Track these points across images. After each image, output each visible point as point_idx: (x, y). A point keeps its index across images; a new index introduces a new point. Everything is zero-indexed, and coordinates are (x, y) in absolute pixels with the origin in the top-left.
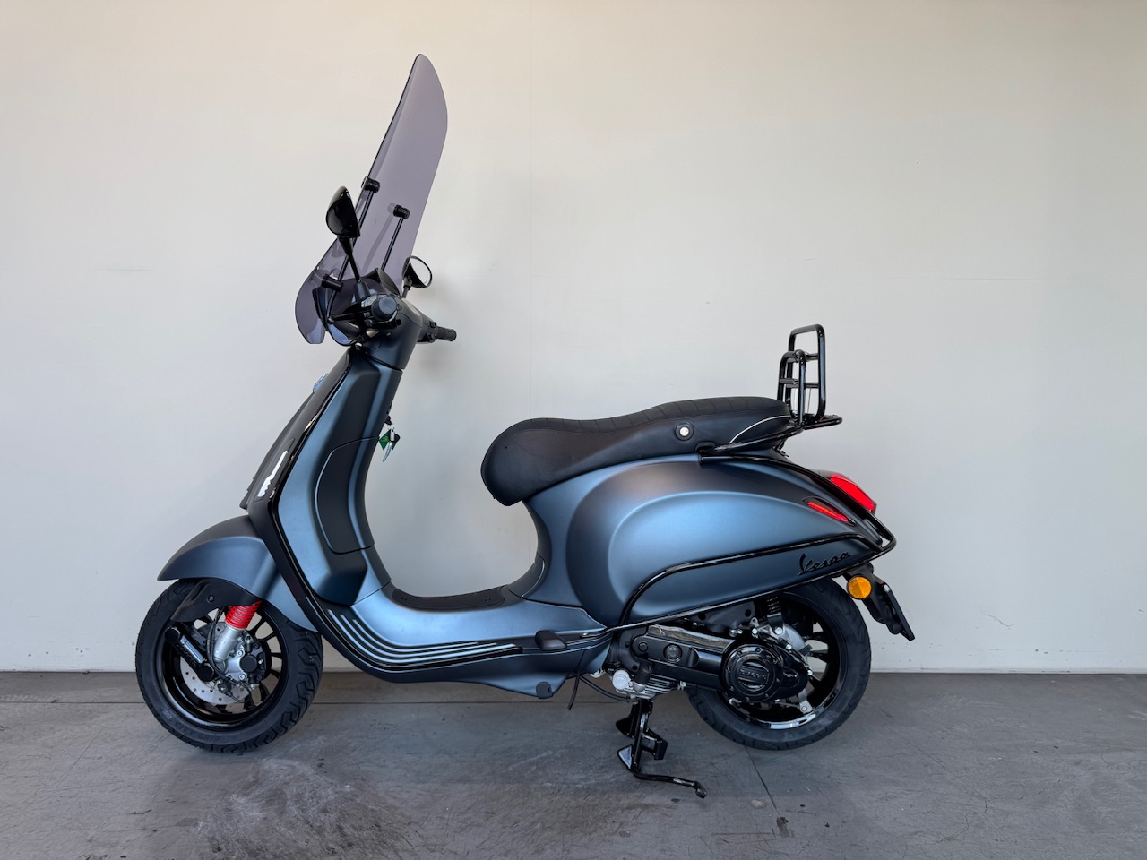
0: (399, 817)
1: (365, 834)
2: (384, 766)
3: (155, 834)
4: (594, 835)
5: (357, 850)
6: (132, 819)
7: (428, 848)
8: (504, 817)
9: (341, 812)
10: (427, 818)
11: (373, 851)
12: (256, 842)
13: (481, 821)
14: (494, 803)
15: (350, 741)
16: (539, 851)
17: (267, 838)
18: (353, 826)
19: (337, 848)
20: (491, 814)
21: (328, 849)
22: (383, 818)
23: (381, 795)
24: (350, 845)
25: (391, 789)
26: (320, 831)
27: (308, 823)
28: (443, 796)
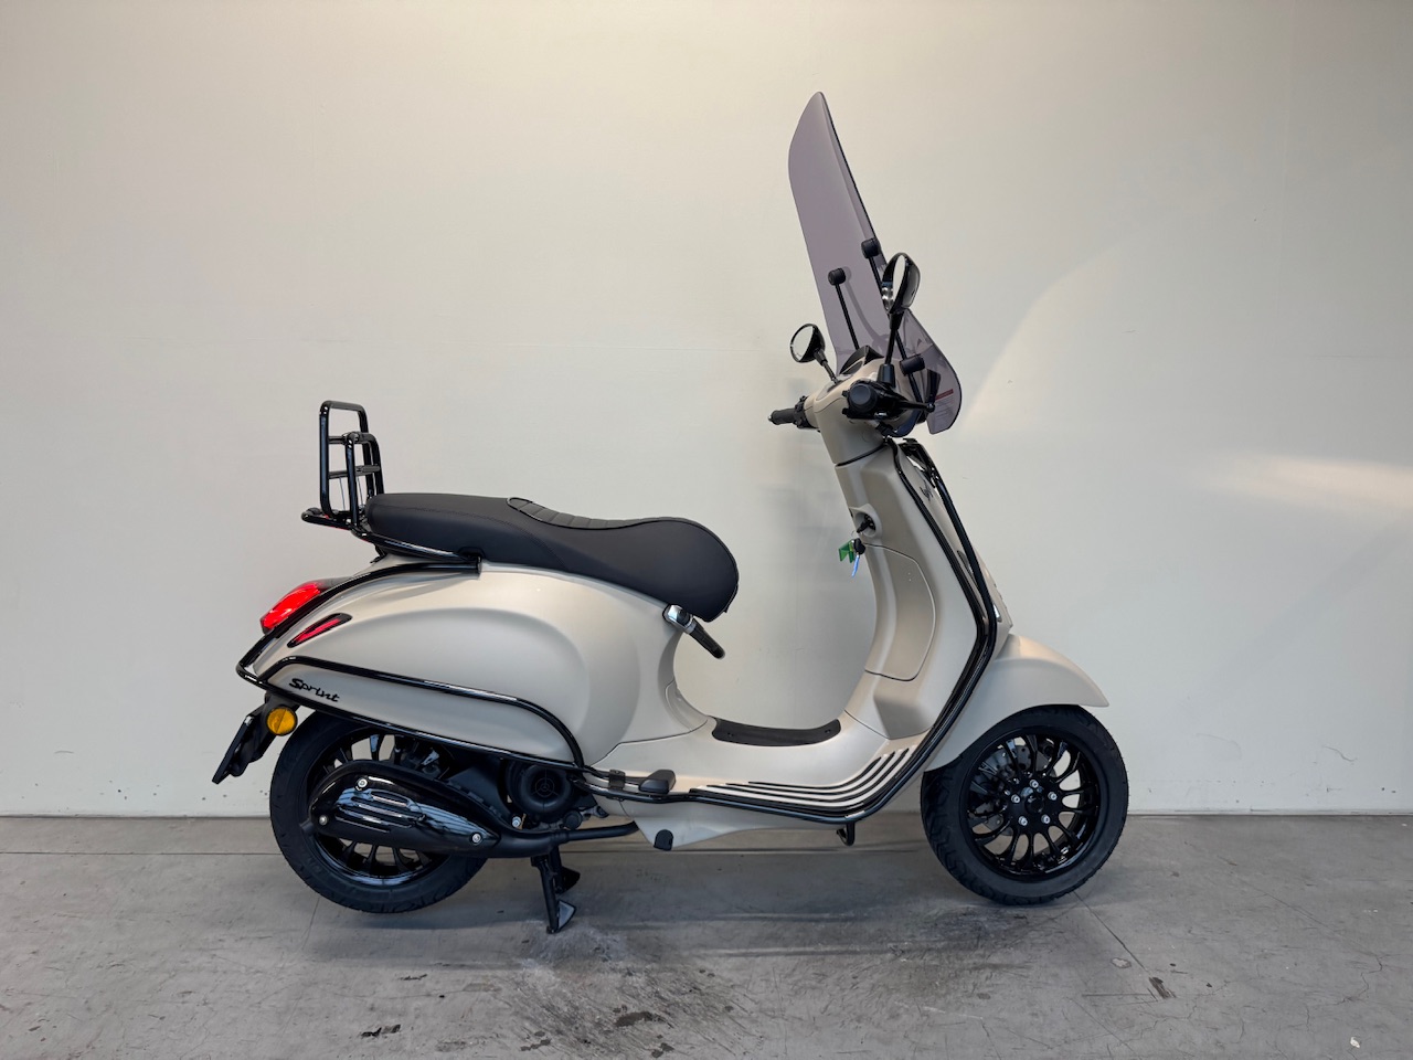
0: (719, 980)
3: (445, 1000)
4: (948, 997)
6: (409, 985)
7: (766, 1014)
8: (839, 979)
9: (648, 976)
10: (750, 980)
13: (814, 983)
14: (820, 964)
17: (577, 1005)
20: (821, 976)
22: (699, 981)
23: (686, 954)
28: (757, 957)
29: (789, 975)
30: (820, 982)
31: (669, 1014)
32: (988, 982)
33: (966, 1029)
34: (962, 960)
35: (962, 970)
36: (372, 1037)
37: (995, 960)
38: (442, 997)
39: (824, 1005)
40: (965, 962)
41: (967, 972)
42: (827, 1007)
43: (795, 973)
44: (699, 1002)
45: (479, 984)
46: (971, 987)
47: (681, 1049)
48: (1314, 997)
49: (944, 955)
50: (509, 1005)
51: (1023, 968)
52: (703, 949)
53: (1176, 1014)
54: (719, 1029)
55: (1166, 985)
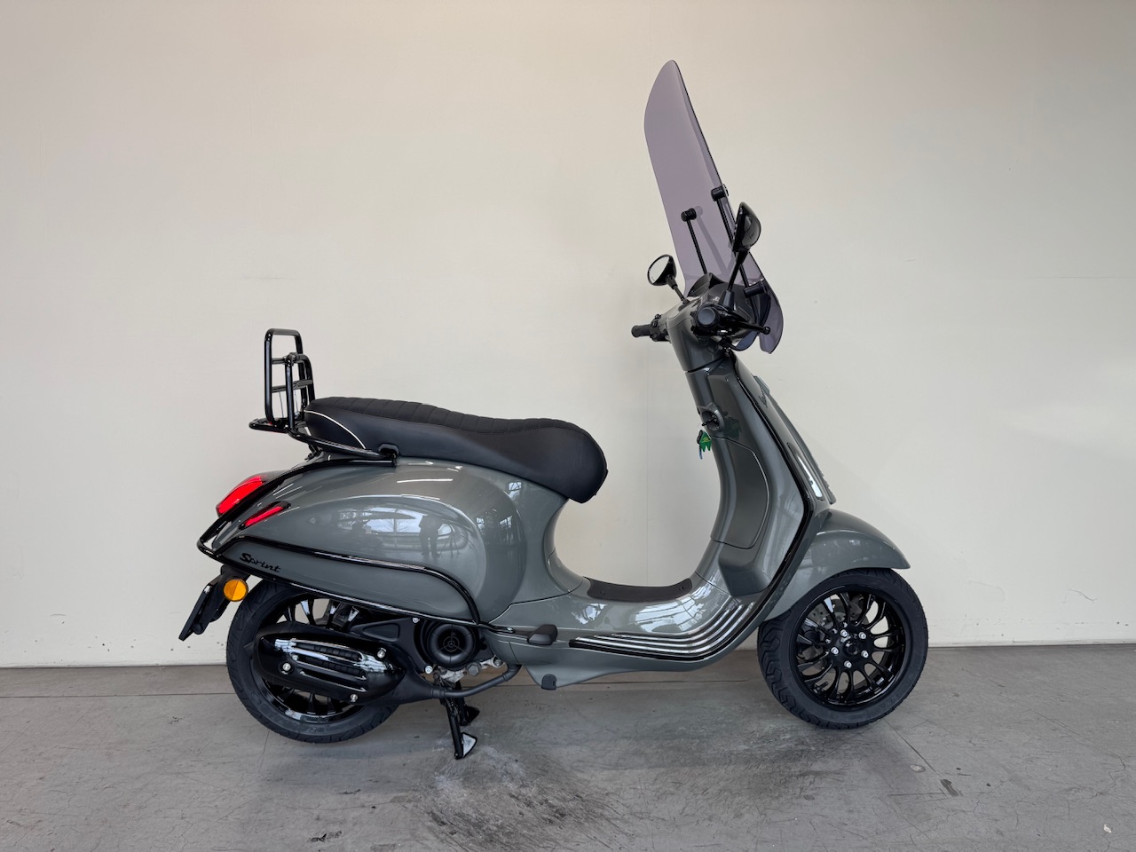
0: (596, 789)
1: (571, 805)
2: (557, 743)
3: (376, 811)
4: (782, 799)
5: (569, 820)
6: (346, 798)
7: (635, 816)
8: (692, 786)
9: (539, 787)
10: (621, 789)
11: (586, 820)
12: (474, 816)
13: (672, 789)
14: (677, 774)
15: (513, 721)
16: (738, 816)
17: (483, 812)
18: (557, 799)
19: (553, 818)
20: (678, 784)
21: (543, 818)
22: (580, 790)
23: (568, 769)
24: (563, 815)
25: (575, 764)
26: (529, 804)
27: (513, 796)
28: (626, 769)
29: (653, 784)
30: (677, 789)
31: (558, 817)
32: (812, 786)
33: (796, 824)
34: (790, 769)
35: (790, 777)
36: (319, 841)
37: (816, 767)
38: (374, 807)
39: (679, 808)
40: (792, 770)
41: (794, 778)
42: (684, 809)
43: (657, 782)
44: (582, 807)
45: (403, 797)
46: (799, 790)
47: (569, 846)
48: (1073, 792)
49: (776, 765)
50: (428, 813)
51: (839, 774)
52: (581, 764)
53: (964, 809)
54: (599, 829)
55: (954, 786)
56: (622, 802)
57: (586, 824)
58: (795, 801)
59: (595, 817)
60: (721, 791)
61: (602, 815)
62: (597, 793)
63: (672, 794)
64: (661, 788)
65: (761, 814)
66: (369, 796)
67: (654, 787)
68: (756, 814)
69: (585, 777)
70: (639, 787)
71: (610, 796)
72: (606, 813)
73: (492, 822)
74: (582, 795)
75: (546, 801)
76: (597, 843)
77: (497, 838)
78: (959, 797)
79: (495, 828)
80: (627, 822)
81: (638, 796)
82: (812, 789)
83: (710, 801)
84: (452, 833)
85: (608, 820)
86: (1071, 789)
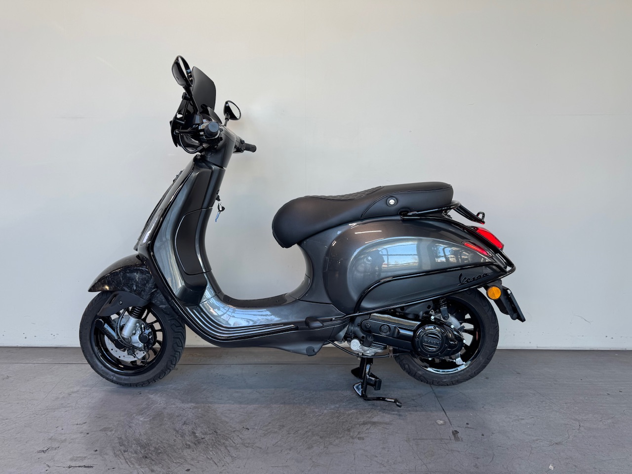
29: (266, 426)
30: (280, 429)
31: (196, 444)
32: (366, 431)
33: (344, 455)
34: (358, 419)
35: (355, 425)
36: (42, 453)
37: (375, 419)
38: (88, 434)
39: (277, 441)
40: (359, 420)
41: (358, 426)
42: (277, 442)
43: (270, 425)
44: (214, 439)
45: (109, 428)
46: (356, 433)
47: (192, 463)
48: (538, 442)
49: (350, 416)
50: (118, 438)
51: (388, 424)
52: (229, 412)
53: (459, 450)
54: (217, 453)
55: (459, 435)
56: (241, 436)
57: (211, 449)
58: (351, 440)
59: (219, 445)
60: (306, 432)
61: (224, 443)
62: (228, 430)
63: (275, 433)
64: (270, 429)
65: (324, 447)
66: (90, 426)
67: (266, 428)
68: (322, 447)
69: (227, 420)
70: (256, 428)
71: (236, 433)
72: (227, 443)
73: (154, 445)
74: (218, 431)
75: (194, 433)
76: (211, 462)
77: (150, 455)
78: (459, 442)
79: (153, 449)
80: (238, 449)
81: (253, 433)
82: (366, 433)
83: (296, 438)
84: (125, 451)
85: (226, 447)
86: (537, 440)
